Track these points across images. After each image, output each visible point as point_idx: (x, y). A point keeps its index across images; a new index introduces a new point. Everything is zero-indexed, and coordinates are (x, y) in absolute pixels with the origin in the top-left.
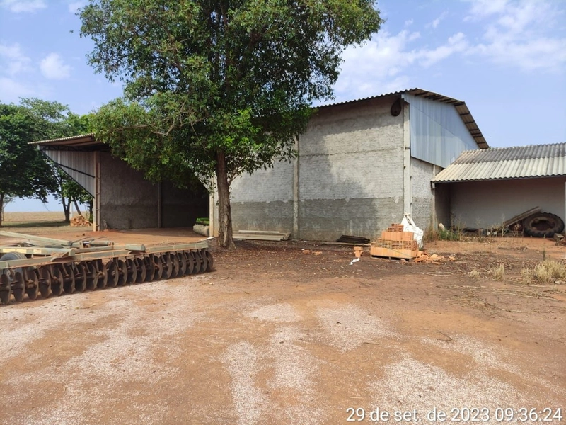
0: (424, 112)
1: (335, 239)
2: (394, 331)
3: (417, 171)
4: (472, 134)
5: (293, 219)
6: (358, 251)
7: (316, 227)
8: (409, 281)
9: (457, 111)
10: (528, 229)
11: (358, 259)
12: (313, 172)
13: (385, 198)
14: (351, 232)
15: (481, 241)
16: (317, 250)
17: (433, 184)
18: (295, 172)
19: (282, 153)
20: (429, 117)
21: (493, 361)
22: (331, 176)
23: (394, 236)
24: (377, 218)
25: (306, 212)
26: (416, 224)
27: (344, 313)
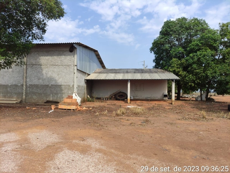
0: (82, 52)
1: (44, 102)
2: (62, 139)
3: (80, 75)
4: (100, 63)
5: (23, 93)
6: (53, 107)
7: (35, 97)
8: (73, 118)
9: (95, 53)
10: (117, 97)
11: (53, 110)
12: (34, 72)
13: (66, 85)
14: (51, 99)
15: (102, 102)
16: (34, 107)
17: (86, 80)
18: (25, 72)
19: (17, 62)
20: (85, 54)
21: (98, 146)
22: (43, 74)
23: (69, 101)
24: (63, 93)
25: (29, 90)
26: (78, 96)
27: (41, 134)
